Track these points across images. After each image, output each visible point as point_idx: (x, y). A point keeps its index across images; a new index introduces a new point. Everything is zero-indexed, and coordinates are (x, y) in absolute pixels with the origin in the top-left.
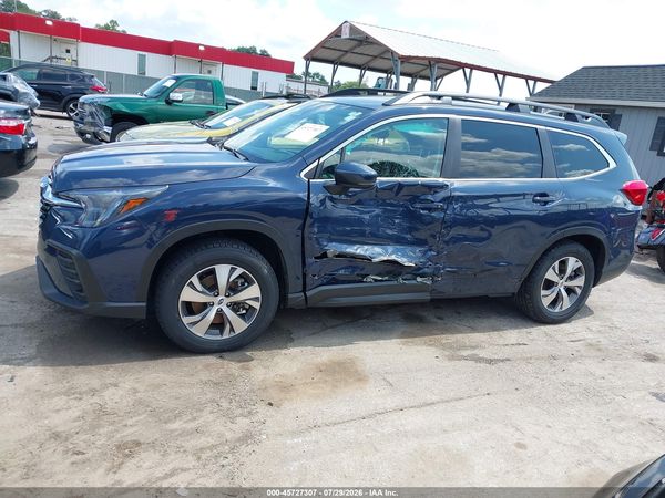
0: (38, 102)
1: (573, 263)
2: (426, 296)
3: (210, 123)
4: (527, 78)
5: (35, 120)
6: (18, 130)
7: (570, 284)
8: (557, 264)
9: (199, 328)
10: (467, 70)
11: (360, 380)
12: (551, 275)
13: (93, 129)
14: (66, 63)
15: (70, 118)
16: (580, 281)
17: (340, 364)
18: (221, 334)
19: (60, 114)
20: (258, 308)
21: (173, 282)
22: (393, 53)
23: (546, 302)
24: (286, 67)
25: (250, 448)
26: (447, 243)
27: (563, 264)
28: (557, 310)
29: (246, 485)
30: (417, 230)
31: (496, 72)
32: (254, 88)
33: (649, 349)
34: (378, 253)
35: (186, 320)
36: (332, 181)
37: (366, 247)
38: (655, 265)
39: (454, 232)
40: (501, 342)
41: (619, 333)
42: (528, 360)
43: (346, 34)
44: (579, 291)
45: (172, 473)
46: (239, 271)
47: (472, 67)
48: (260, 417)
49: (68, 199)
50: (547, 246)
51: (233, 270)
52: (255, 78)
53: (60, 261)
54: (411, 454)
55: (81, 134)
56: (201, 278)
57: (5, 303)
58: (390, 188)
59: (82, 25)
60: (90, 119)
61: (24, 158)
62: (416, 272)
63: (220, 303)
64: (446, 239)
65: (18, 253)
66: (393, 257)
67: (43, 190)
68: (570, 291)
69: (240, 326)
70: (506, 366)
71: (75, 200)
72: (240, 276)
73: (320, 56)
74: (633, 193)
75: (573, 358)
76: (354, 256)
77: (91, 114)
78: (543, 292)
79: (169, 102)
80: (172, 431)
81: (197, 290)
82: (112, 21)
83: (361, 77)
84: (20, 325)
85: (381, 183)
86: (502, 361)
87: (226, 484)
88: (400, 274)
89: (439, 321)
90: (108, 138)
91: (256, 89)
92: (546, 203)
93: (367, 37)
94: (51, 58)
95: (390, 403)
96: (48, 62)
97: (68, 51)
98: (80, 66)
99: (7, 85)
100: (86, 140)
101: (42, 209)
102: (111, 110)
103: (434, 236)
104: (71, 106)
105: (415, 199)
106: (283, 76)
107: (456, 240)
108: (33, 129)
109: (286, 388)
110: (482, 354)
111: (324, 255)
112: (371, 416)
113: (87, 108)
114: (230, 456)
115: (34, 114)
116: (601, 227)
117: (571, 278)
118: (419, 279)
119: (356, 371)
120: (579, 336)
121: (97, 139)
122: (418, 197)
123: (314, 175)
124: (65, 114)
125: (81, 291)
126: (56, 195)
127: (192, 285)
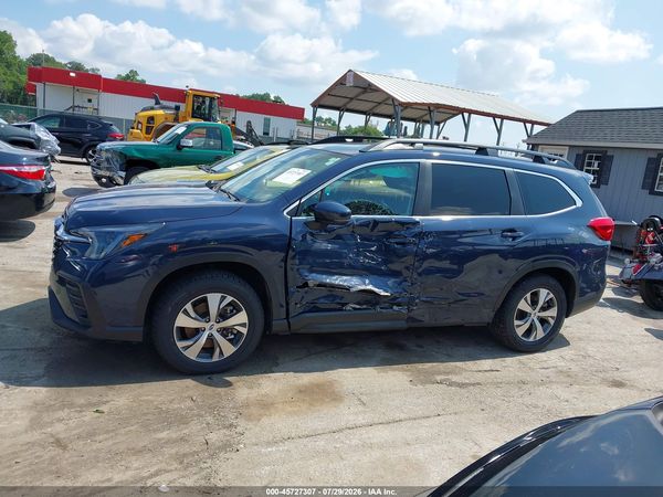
0: (59, 149)
1: (544, 294)
2: (402, 325)
3: (216, 168)
4: (525, 122)
5: (54, 166)
6: (39, 175)
7: (543, 314)
8: (528, 295)
9: (192, 351)
10: (466, 115)
11: (335, 399)
12: (523, 305)
13: (108, 174)
14: (87, 112)
15: (88, 164)
16: (553, 312)
17: (318, 386)
18: (211, 357)
19: (79, 160)
20: (245, 333)
21: (170, 309)
22: (393, 99)
23: (520, 332)
24: (296, 113)
25: (227, 455)
26: (420, 274)
27: (535, 296)
28: (531, 339)
29: (220, 485)
30: (391, 262)
31: (494, 116)
32: (266, 134)
33: (617, 376)
34: (356, 283)
35: (180, 344)
36: (312, 218)
37: (345, 278)
38: (638, 299)
39: (426, 264)
40: (475, 368)
41: (591, 361)
42: (498, 385)
43: (350, 83)
44: (552, 322)
45: (156, 474)
46: (229, 299)
47: (471, 112)
48: (239, 429)
49: (77, 234)
50: (518, 278)
51: (223, 298)
52: (267, 124)
53: (69, 291)
54: (373, 462)
55: (98, 178)
56: (194, 305)
57: (19, 330)
58: (366, 224)
59: (103, 76)
60: (105, 164)
61: (43, 202)
62: (392, 301)
63: (211, 328)
64: (420, 271)
65: (34, 286)
66: (370, 287)
67: (57, 228)
68: (543, 321)
69: (228, 349)
70: (476, 390)
71: (82, 236)
72: (229, 304)
73: (327, 103)
74: (600, 229)
75: (543, 383)
76: (333, 286)
77: (107, 160)
78: (516, 323)
79: (179, 148)
80: (159, 440)
81: (190, 316)
82: (131, 71)
83: (367, 122)
84: (32, 349)
85: (357, 220)
86: (474, 385)
87: (203, 483)
88: (377, 303)
89: (419, 349)
90: (121, 182)
91: (268, 134)
92: (514, 238)
93: (370, 85)
94: (73, 107)
95: (361, 420)
96: (71, 111)
97: (90, 101)
98: (101, 115)
99: (31, 133)
100: (102, 184)
101: (56, 244)
102: (126, 156)
103: (407, 268)
104: (90, 152)
105: (390, 234)
106: (294, 121)
107: (429, 272)
108: (52, 174)
109: (266, 405)
110: (454, 378)
111: (306, 285)
112: (341, 430)
113: (104, 155)
114: (209, 461)
115: (54, 160)
116: (569, 261)
117: (543, 309)
118: (395, 307)
119: (333, 392)
120: (550, 364)
121: (111, 183)
122: (392, 233)
123: (296, 212)
124: (84, 160)
125: (86, 317)
126: (67, 231)
127: (186, 313)
